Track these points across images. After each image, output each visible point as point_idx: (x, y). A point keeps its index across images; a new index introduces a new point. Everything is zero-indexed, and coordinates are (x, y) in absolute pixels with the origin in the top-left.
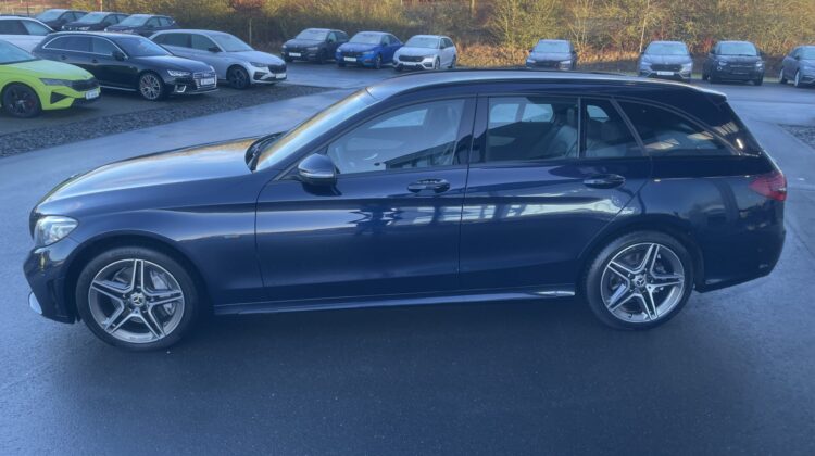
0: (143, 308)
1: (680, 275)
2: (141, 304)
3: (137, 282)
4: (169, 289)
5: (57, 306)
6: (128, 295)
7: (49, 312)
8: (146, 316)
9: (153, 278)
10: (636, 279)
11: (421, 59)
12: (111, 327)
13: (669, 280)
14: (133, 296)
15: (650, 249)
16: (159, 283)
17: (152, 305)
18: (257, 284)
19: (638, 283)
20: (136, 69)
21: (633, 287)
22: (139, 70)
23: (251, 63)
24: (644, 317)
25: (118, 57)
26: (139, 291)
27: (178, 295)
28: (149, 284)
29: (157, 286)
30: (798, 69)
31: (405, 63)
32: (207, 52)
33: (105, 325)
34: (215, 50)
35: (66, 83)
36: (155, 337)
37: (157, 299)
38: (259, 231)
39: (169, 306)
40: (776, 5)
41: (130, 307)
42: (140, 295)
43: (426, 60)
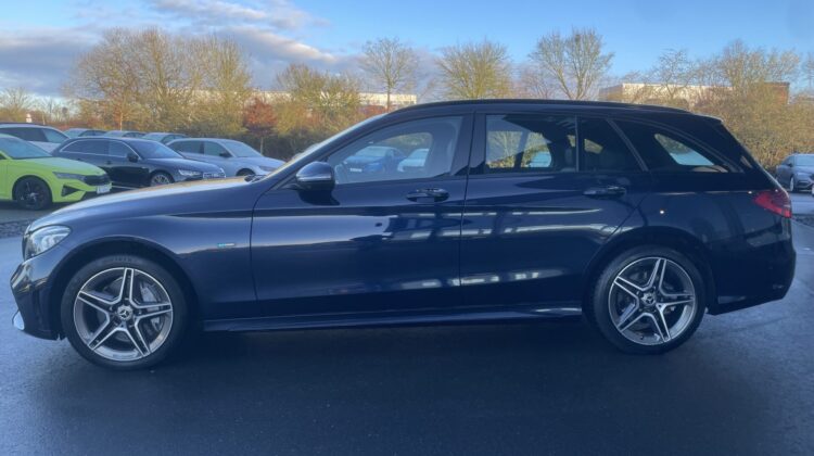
0: (130, 322)
1: (690, 292)
2: (128, 318)
3: (126, 294)
4: (158, 302)
5: (40, 321)
6: (115, 307)
7: (31, 329)
8: (132, 331)
9: (143, 290)
10: (645, 298)
12: (94, 343)
13: (679, 299)
14: (120, 309)
15: (658, 264)
16: (148, 295)
17: (139, 318)
18: (250, 296)
19: (647, 301)
20: (147, 170)
21: (642, 305)
22: (150, 171)
23: (260, 167)
24: (657, 339)
25: (132, 159)
26: (127, 303)
27: (167, 308)
28: (138, 296)
29: (146, 299)
30: (792, 176)
32: (218, 157)
33: (88, 341)
34: (226, 155)
35: (78, 177)
36: (139, 354)
37: (145, 311)
38: (254, 244)
39: (157, 320)
40: (764, 121)
41: (116, 321)
42: (128, 308)
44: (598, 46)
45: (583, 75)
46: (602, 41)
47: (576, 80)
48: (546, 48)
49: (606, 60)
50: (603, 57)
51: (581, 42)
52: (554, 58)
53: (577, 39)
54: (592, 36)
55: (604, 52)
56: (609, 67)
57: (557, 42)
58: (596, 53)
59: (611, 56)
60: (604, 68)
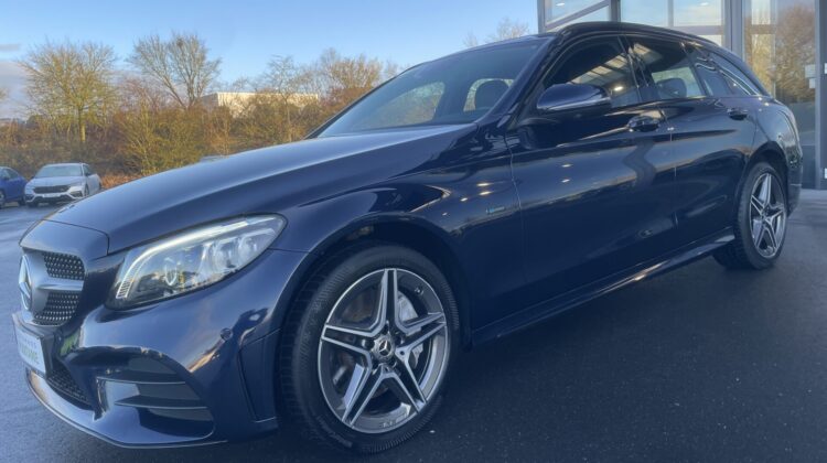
11: (65, 188)
31: (43, 196)
43: (72, 189)
44: (204, 52)
45: (192, 82)
46: (207, 46)
47: (185, 87)
48: (145, 53)
49: (214, 66)
50: (209, 63)
51: (184, 47)
52: (157, 63)
53: (180, 44)
54: (195, 42)
55: (210, 58)
56: (218, 73)
57: (158, 47)
58: (203, 58)
59: (218, 62)
60: (213, 75)
